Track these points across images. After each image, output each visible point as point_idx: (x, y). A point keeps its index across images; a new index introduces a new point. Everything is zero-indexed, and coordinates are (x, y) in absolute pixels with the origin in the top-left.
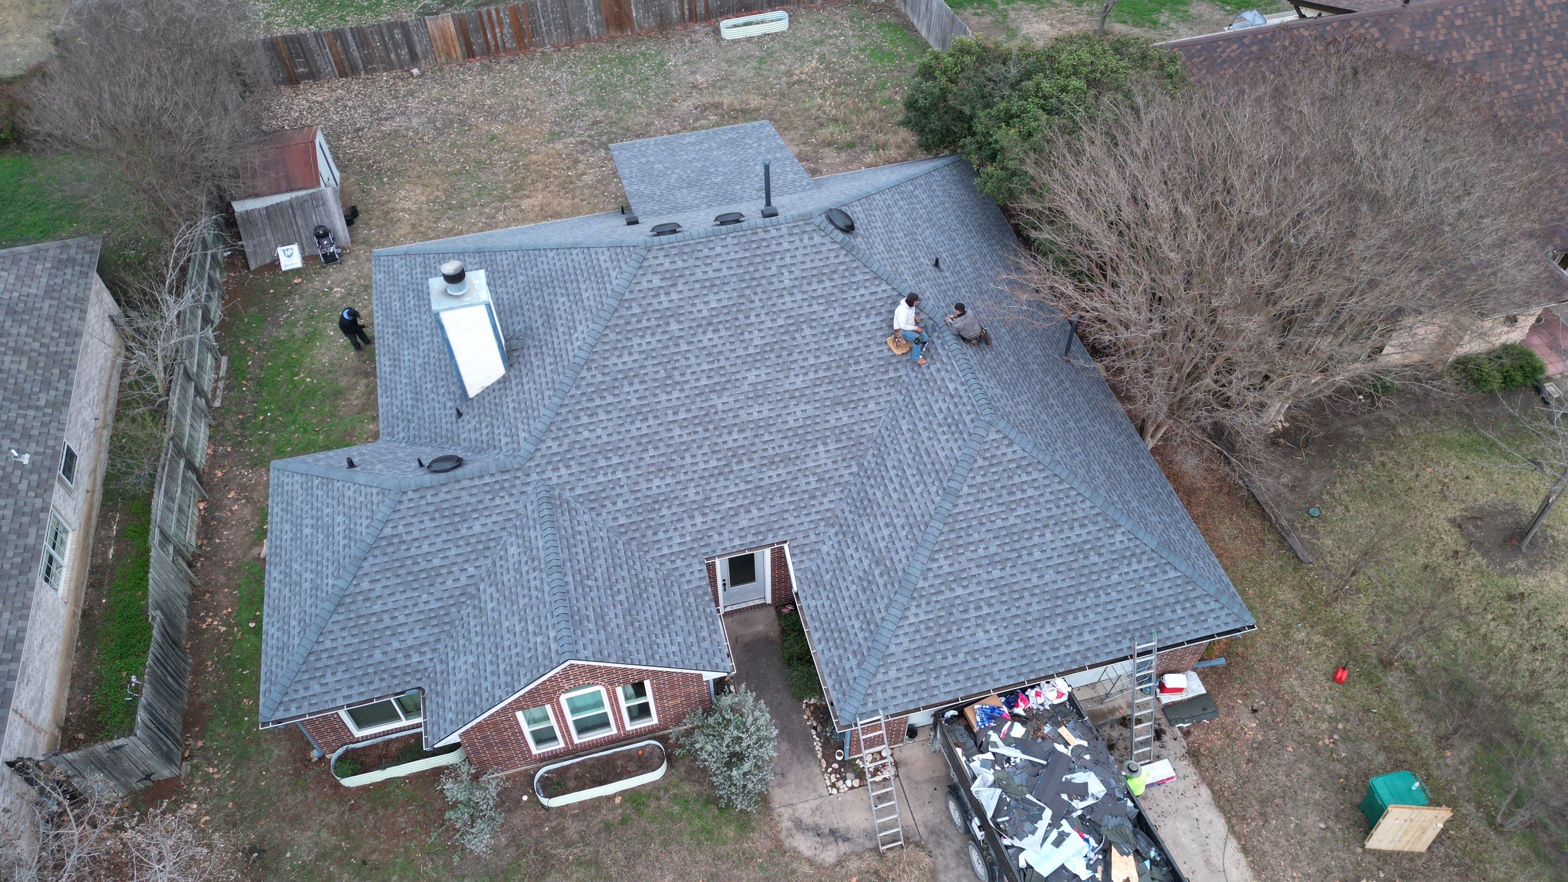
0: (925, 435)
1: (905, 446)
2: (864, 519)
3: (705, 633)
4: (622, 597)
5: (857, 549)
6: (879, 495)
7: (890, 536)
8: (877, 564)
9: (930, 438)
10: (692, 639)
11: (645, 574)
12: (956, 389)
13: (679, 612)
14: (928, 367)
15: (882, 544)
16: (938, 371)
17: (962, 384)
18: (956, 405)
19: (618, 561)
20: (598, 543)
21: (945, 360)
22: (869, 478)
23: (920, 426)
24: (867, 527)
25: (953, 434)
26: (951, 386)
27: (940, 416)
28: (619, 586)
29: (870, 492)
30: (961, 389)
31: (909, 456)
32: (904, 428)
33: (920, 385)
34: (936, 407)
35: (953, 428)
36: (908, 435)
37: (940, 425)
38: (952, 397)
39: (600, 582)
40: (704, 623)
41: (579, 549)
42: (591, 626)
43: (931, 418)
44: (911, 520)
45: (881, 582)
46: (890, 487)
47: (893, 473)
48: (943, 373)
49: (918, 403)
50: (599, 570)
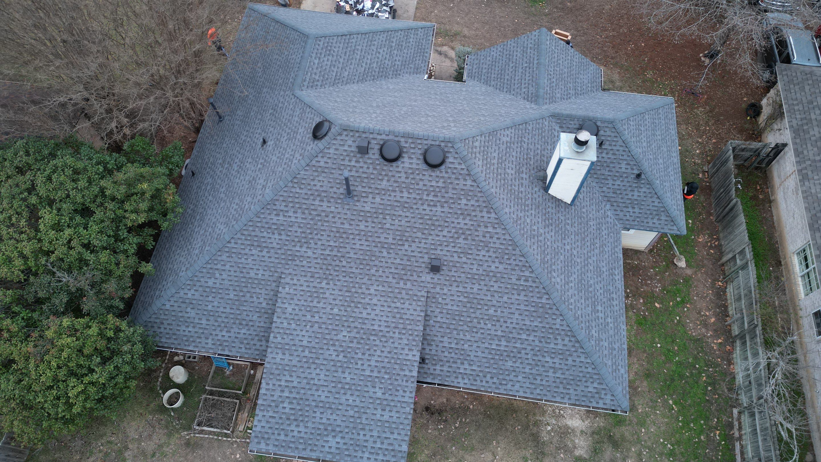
0: (341, 60)
1: (352, 67)
2: (386, 65)
3: (475, 66)
4: (511, 65)
5: (396, 60)
6: (375, 65)
7: (380, 48)
8: (392, 47)
9: (341, 57)
10: (482, 61)
11: (496, 82)
12: (315, 58)
13: (484, 71)
14: (318, 81)
15: (386, 49)
16: (315, 74)
17: (311, 57)
18: (321, 54)
19: (509, 82)
20: (516, 86)
21: (309, 74)
22: (374, 76)
23: (340, 66)
24: (387, 62)
25: (331, 47)
26: (316, 61)
27: (330, 58)
28: (511, 70)
29: (377, 70)
30: (314, 55)
31: (353, 61)
32: (347, 73)
33: (327, 79)
34: (329, 63)
35: (329, 48)
36: (348, 69)
37: (333, 56)
38: (319, 59)
39: (521, 67)
40: (474, 71)
41: (527, 78)
42: (530, 45)
43: (334, 63)
44: (369, 43)
45: (394, 40)
46: (369, 62)
47: (364, 65)
48: (315, 71)
49: (334, 74)
50: (520, 74)
